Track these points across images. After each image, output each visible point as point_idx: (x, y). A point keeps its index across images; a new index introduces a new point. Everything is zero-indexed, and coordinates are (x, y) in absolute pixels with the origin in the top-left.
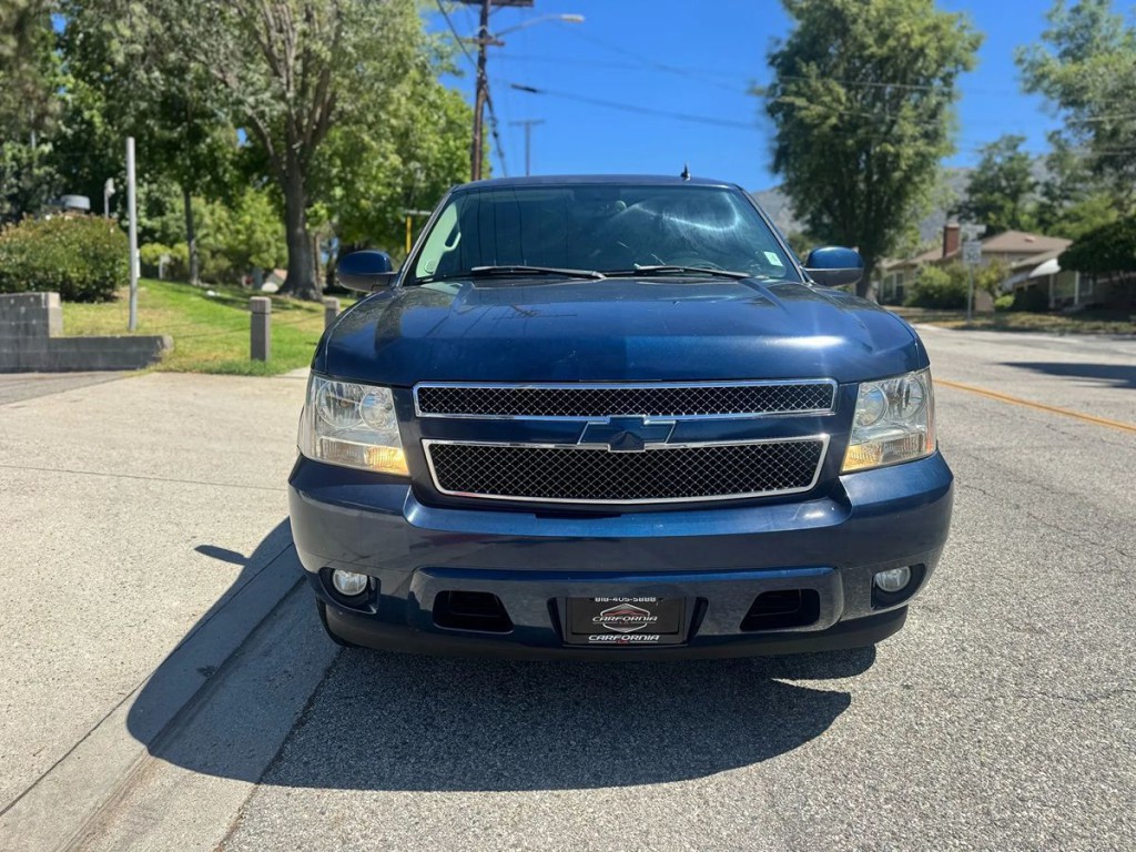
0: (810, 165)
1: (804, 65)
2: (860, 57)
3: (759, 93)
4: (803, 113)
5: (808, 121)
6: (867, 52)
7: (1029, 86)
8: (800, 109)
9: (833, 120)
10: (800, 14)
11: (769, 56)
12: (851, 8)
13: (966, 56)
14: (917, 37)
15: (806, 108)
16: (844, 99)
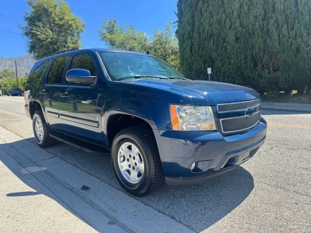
0: (43, 52)
1: (38, 22)
2: (54, 23)
3: (23, 28)
4: (40, 36)
5: (42, 39)
6: (57, 23)
7: (102, 39)
8: (38, 35)
9: (49, 40)
10: (34, 7)
11: (24, 18)
12: (50, 9)
13: (82, 28)
14: (70, 21)
15: (40, 35)
16: (52, 34)
